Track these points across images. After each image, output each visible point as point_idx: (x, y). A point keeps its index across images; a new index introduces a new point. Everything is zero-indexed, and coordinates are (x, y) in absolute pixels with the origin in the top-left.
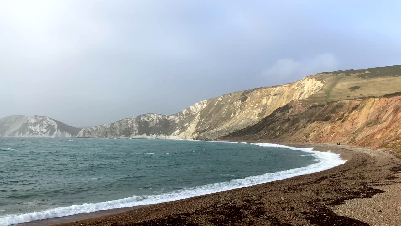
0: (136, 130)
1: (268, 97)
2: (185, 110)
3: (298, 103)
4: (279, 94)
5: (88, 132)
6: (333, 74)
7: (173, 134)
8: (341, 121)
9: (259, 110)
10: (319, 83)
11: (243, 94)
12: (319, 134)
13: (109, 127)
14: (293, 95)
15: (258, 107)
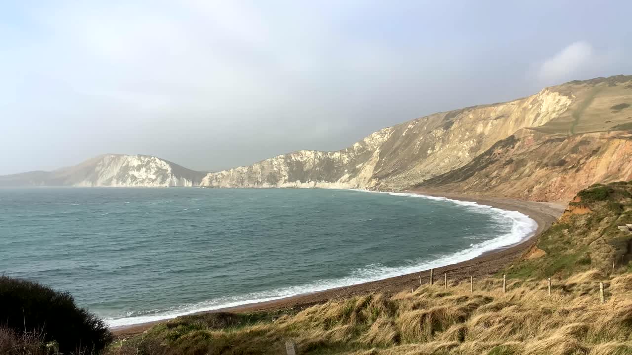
0: (284, 175)
1: (485, 122)
2: (357, 145)
3: (529, 134)
4: (502, 116)
5: (216, 179)
6: (588, 84)
7: (339, 180)
8: (574, 170)
9: (472, 142)
10: (565, 100)
11: (447, 117)
12: (546, 188)
13: (246, 171)
14: (524, 118)
15: (470, 138)
